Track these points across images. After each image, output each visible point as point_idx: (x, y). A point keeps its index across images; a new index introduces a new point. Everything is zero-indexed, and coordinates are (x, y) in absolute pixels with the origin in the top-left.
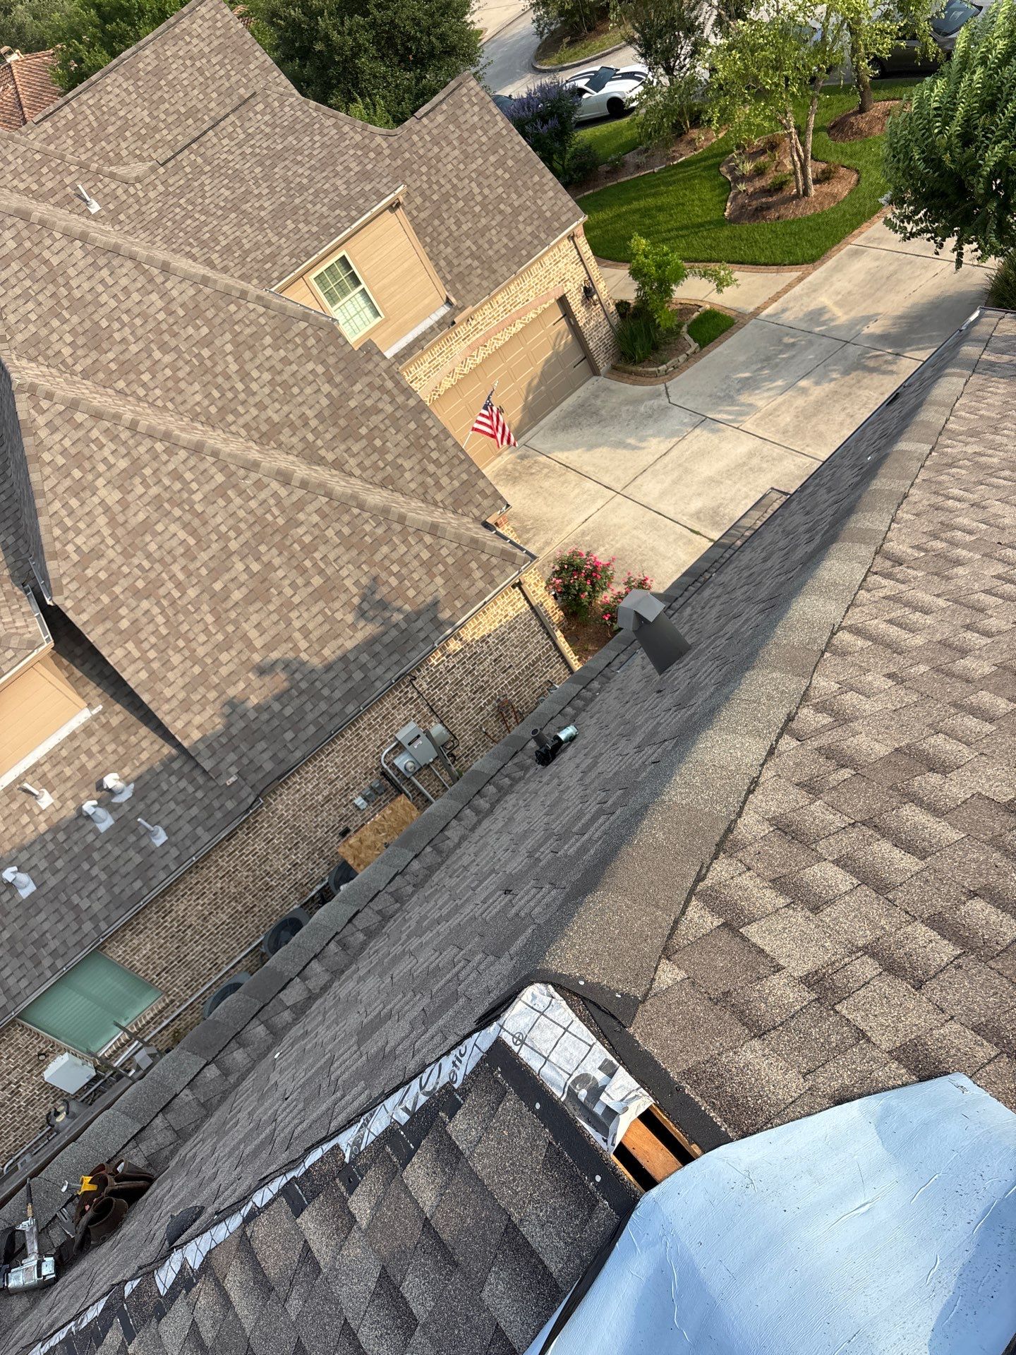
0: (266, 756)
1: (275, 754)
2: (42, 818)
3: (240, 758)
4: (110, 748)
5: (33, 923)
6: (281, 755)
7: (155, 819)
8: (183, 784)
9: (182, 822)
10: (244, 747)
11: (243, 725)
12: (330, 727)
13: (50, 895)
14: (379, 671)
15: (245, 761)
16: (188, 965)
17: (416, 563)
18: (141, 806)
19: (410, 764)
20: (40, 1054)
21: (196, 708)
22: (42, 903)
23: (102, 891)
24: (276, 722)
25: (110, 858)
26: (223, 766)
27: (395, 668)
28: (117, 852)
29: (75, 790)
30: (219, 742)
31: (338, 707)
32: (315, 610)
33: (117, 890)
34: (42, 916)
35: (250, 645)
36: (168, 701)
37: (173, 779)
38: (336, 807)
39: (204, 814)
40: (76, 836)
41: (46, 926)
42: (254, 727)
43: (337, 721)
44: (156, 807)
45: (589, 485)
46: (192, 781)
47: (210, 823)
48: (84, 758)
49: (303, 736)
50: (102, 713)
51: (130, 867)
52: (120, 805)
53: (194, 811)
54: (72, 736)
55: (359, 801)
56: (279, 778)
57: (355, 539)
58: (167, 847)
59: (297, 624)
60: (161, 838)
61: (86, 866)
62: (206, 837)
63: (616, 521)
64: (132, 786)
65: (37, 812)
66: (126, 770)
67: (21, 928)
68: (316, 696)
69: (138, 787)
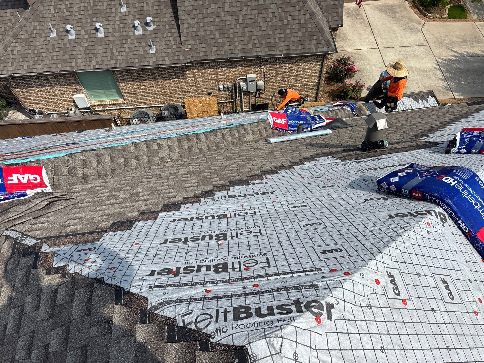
0: (203, 50)
1: (206, 52)
2: (119, 14)
3: (195, 44)
4: (156, 8)
5: (97, 47)
6: (208, 53)
7: (155, 43)
8: (171, 39)
9: (163, 51)
10: (198, 41)
11: (203, 34)
12: (229, 57)
13: (107, 42)
14: (258, 50)
15: (195, 47)
17: (297, 22)
18: (154, 36)
19: (245, 88)
20: (76, 89)
21: (192, 16)
22: (103, 43)
23: (124, 54)
24: (213, 41)
25: (133, 45)
26: (187, 43)
27: (264, 53)
28: (136, 45)
29: (136, 13)
30: (192, 34)
31: (236, 51)
32: (253, 12)
33: (129, 57)
34: (100, 47)
35: (224, 8)
36: (185, 6)
37: (169, 35)
38: (213, 83)
39: (172, 54)
40: (127, 29)
41: (100, 51)
42: (206, 37)
43: (233, 56)
44: (158, 40)
45: (372, 37)
46: (175, 40)
47: (172, 58)
48: (145, 4)
49: (219, 52)
51: (138, 53)
52: (147, 30)
53: (169, 51)
55: (221, 87)
56: (202, 60)
58: (153, 56)
59: (244, 13)
60: (153, 51)
61: (124, 42)
62: (167, 62)
63: (370, 57)
64: (155, 26)
65: (119, 11)
66: (156, 20)
67: (92, 46)
68: (232, 42)
69: (157, 28)
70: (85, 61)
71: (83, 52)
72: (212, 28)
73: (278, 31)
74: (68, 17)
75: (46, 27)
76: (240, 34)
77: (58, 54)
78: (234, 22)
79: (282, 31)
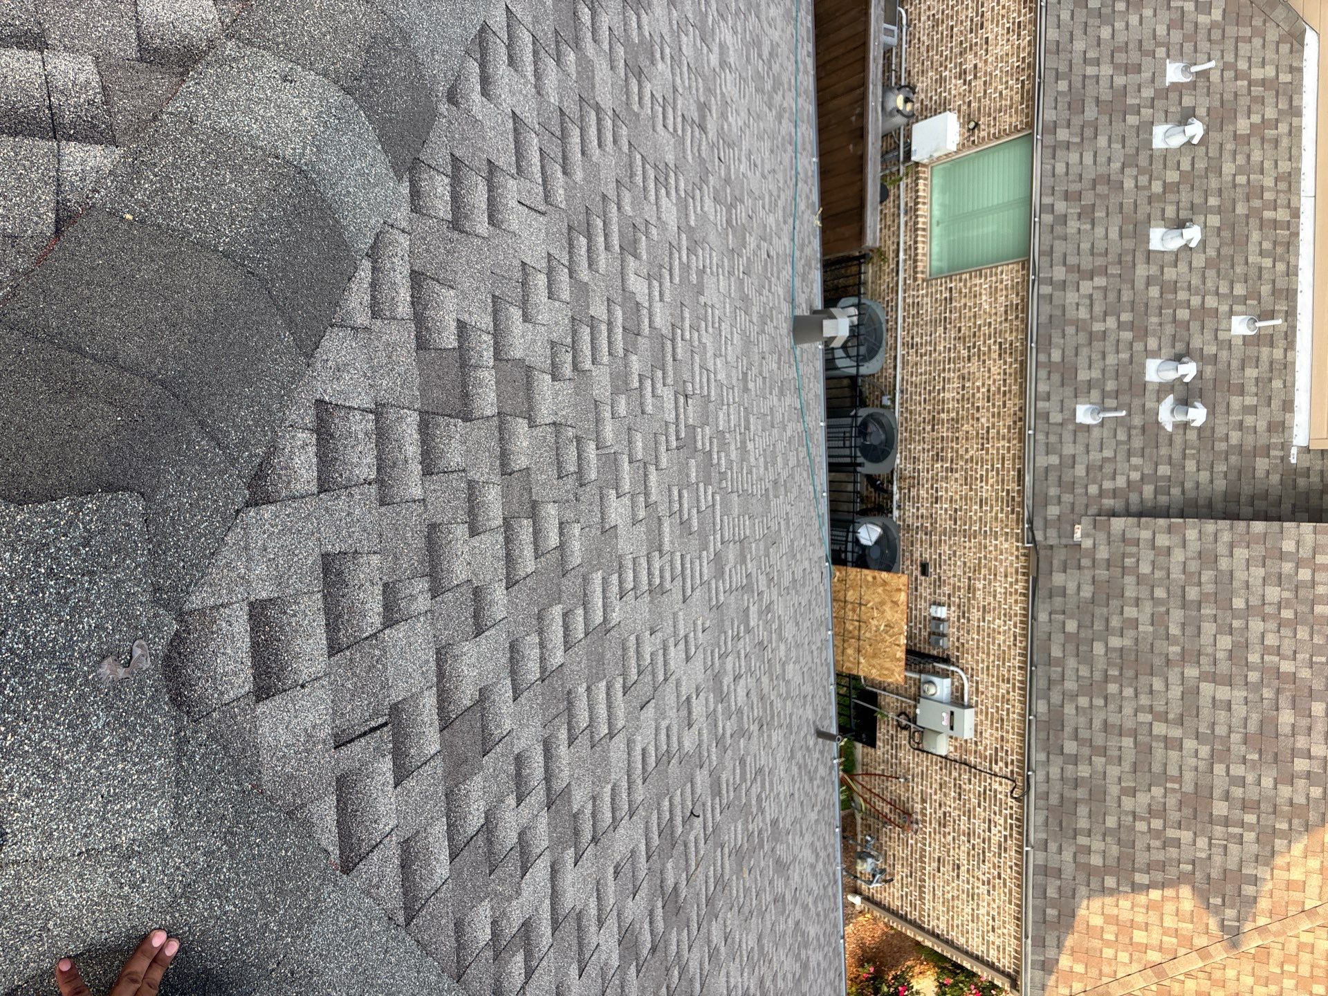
0: (1071, 587)
1: (1064, 595)
2: (1224, 308)
3: (1094, 560)
4: (1235, 437)
5: (1116, 220)
6: (1058, 601)
7: (1109, 426)
9: (1080, 448)
10: (1102, 574)
11: (1127, 594)
12: (1040, 671)
13: (1129, 258)
14: (1055, 772)
15: (1085, 562)
16: (935, 323)
17: (1140, 919)
18: (1137, 421)
19: (932, 691)
20: (977, 125)
21: (1193, 566)
22: (1129, 244)
23: (1083, 314)
24: (1099, 626)
25: (1110, 348)
26: (1101, 536)
27: (1043, 788)
28: (1111, 359)
29: (1222, 366)
30: (1131, 555)
31: (1056, 698)
32: (1188, 776)
33: (1070, 330)
34: (1114, 234)
35: (1214, 678)
36: (1232, 546)
37: (1135, 476)
38: (956, 588)
39: (1067, 478)
40: (1169, 329)
41: (1099, 231)
42: (1115, 603)
43: (1041, 683)
44: (1121, 436)
46: (1115, 493)
47: (1053, 477)
48: (1250, 401)
49: (1058, 638)
50: (1284, 459)
51: (1082, 361)
52: (1159, 401)
53: (1080, 470)
54: (1288, 406)
55: (942, 612)
56: (1035, 580)
57: (1230, 889)
58: (1067, 414)
59: (1189, 744)
60: (1084, 414)
61: (1126, 317)
62: (1042, 461)
64: (1169, 428)
65: (1236, 308)
66: (1192, 436)
67: (1121, 204)
68: (1088, 688)
69: (1162, 433)
70: (1071, 178)
71: (1102, 170)
72: (1145, 628)
73: (1114, 850)
74: (1231, 128)
75: (1204, 45)
76: (1114, 719)
77: (1104, 83)
78: (1159, 707)
79: (1111, 862)
